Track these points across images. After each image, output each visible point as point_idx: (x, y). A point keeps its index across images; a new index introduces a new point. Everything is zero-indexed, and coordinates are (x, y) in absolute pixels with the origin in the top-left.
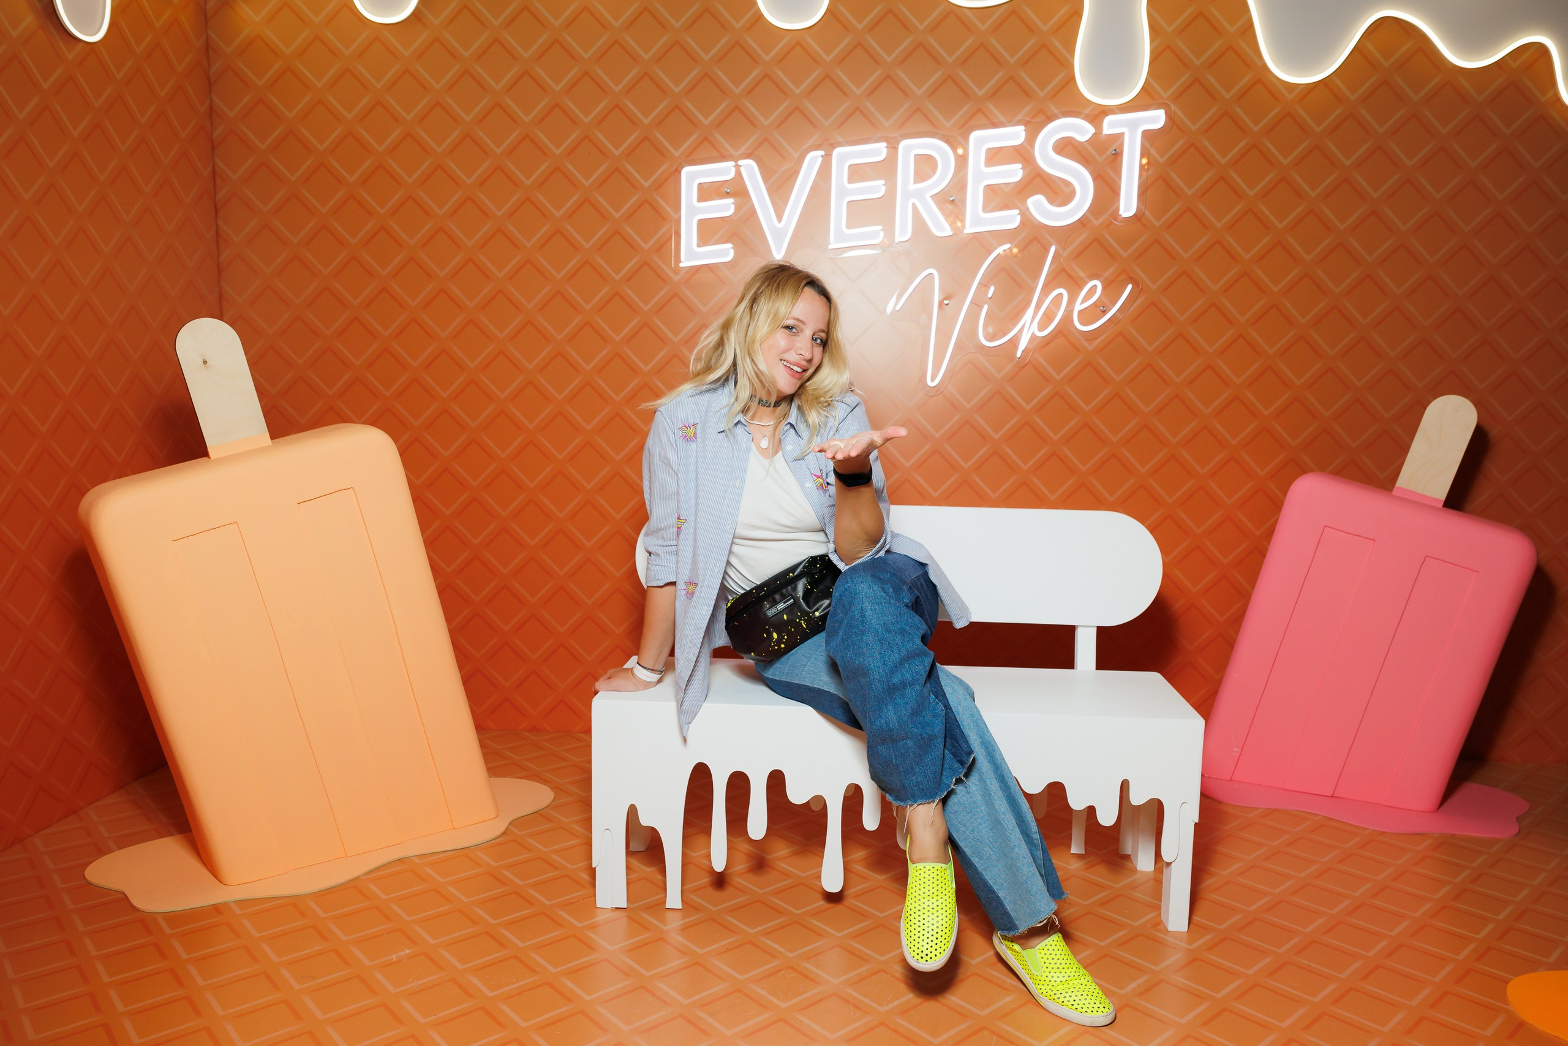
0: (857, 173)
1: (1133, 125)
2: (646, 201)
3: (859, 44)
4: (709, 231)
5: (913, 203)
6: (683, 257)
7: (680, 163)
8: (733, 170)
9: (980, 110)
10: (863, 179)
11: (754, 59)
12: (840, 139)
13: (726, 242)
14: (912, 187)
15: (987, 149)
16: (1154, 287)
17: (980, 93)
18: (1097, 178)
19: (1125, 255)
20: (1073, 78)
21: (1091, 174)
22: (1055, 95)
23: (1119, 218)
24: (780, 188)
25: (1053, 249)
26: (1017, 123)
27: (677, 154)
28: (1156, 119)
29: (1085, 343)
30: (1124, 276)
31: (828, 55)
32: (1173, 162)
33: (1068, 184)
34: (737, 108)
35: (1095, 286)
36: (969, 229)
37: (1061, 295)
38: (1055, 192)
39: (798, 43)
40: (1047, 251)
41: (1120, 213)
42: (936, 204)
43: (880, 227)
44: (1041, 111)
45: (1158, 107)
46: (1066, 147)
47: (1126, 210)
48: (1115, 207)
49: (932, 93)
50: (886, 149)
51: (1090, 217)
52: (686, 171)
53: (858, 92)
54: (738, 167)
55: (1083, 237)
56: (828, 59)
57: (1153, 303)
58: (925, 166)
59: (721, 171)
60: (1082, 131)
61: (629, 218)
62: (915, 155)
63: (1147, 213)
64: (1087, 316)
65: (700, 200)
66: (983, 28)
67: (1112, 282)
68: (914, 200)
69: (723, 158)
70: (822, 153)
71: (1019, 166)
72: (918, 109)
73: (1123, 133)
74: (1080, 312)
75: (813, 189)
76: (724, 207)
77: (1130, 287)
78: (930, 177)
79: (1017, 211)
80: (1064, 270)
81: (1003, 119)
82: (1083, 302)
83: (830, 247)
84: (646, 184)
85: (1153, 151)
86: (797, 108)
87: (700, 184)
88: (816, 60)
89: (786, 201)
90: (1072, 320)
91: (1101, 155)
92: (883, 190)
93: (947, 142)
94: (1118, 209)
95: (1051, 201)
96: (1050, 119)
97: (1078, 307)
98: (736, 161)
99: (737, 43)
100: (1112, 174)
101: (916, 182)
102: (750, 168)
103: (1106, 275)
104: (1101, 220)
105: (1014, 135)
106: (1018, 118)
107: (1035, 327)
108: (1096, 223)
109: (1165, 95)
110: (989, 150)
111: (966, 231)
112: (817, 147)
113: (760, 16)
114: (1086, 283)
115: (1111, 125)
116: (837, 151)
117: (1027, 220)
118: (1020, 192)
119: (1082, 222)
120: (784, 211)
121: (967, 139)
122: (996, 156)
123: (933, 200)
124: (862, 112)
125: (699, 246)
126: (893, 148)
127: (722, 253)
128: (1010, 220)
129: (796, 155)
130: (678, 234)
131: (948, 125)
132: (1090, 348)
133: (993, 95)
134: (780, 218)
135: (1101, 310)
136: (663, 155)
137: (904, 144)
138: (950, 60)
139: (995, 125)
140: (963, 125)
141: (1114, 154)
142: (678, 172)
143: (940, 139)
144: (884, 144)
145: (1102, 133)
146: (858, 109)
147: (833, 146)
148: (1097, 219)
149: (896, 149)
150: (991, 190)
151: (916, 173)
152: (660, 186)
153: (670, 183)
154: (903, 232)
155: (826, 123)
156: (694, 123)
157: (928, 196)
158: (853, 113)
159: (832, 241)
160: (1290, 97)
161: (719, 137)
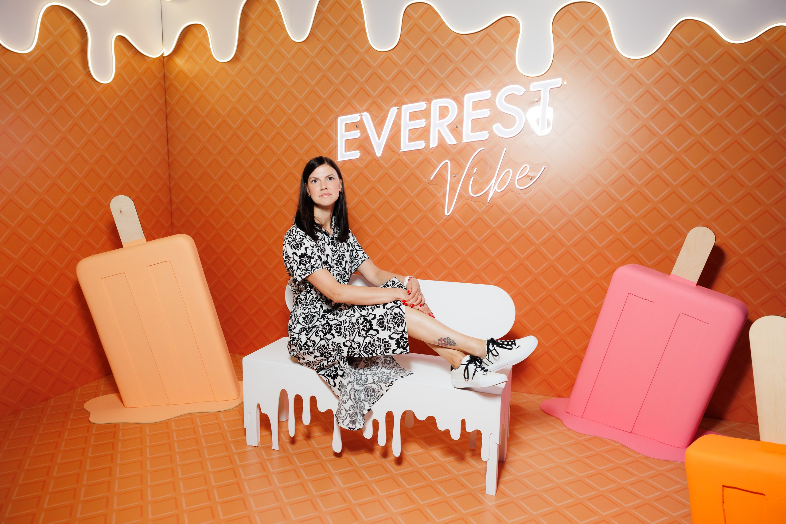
0: (414, 116)
1: (545, 86)
2: (325, 132)
3: (415, 55)
4: (350, 145)
5: (439, 129)
6: (339, 157)
7: (338, 115)
8: (359, 117)
9: (471, 83)
10: (417, 119)
11: (369, 66)
12: (406, 100)
13: (357, 150)
14: (438, 121)
15: (473, 102)
17: (471, 75)
20: (515, 65)
22: (507, 73)
24: (379, 125)
25: (505, 149)
26: (487, 90)
27: (337, 111)
28: (558, 82)
29: (523, 195)
31: (401, 61)
33: (511, 116)
34: (362, 88)
35: (526, 167)
36: (465, 140)
37: (509, 171)
38: (506, 122)
39: (388, 57)
40: (503, 150)
42: (449, 130)
43: (424, 141)
44: (499, 82)
45: (557, 77)
46: (510, 98)
49: (448, 76)
50: (425, 104)
52: (340, 119)
53: (414, 78)
54: (361, 116)
56: (401, 63)
58: (444, 112)
59: (354, 118)
60: (519, 91)
61: (318, 140)
62: (439, 106)
64: (522, 182)
65: (346, 131)
66: (473, 43)
68: (438, 128)
69: (356, 111)
70: (398, 108)
71: (489, 109)
72: (442, 84)
73: (541, 91)
74: (518, 179)
75: (394, 123)
77: (544, 167)
78: (447, 116)
79: (488, 132)
80: (511, 159)
81: (482, 87)
82: (520, 175)
83: (401, 151)
84: (325, 125)
86: (388, 87)
87: (346, 124)
88: (396, 64)
89: (382, 131)
90: (514, 183)
92: (425, 123)
93: (455, 99)
95: (505, 126)
96: (505, 85)
98: (360, 114)
99: (362, 59)
101: (440, 119)
102: (366, 117)
105: (486, 94)
106: (488, 86)
107: (496, 187)
109: (563, 70)
111: (463, 142)
112: (396, 105)
113: (369, 46)
114: (523, 166)
115: (534, 86)
116: (404, 107)
117: (493, 135)
118: (490, 122)
119: (518, 136)
120: (381, 134)
121: (464, 98)
122: (477, 105)
123: (448, 128)
124: (416, 87)
125: (346, 151)
126: (429, 104)
127: (355, 155)
128: (484, 135)
129: (386, 109)
130: (337, 146)
131: (456, 91)
132: (525, 196)
134: (379, 139)
135: (528, 179)
136: (332, 111)
137: (434, 102)
138: (457, 60)
139: (478, 90)
140: (463, 91)
141: (536, 101)
142: (337, 118)
143: (451, 99)
144: (425, 102)
145: (529, 91)
146: (414, 86)
147: (403, 104)
148: (527, 134)
149: (431, 103)
150: (475, 121)
151: (439, 115)
152: (330, 125)
153: (333, 124)
154: (434, 143)
155: (400, 93)
156: (344, 96)
157: (445, 126)
158: (412, 87)
159: (402, 148)
160: (632, 66)
161: (355, 103)
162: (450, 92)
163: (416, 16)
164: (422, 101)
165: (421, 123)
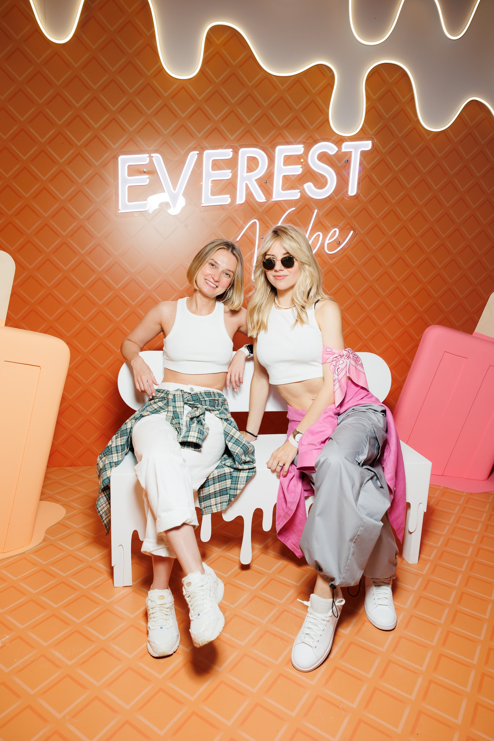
0: (217, 165)
1: (356, 148)
2: (97, 173)
3: (217, 91)
5: (246, 184)
6: (120, 207)
7: (117, 152)
8: (148, 158)
9: (280, 134)
10: (220, 169)
11: (159, 95)
12: (207, 145)
14: (245, 174)
16: (362, 232)
17: (281, 125)
18: (338, 174)
19: (349, 215)
20: (328, 121)
21: (335, 171)
22: (318, 128)
23: (347, 196)
24: (174, 171)
25: (316, 211)
26: (299, 143)
27: (115, 147)
28: (367, 145)
29: (329, 260)
30: (348, 227)
31: (200, 96)
32: (373, 168)
33: (323, 177)
34: (149, 122)
35: (335, 231)
36: (275, 198)
37: (319, 235)
38: (317, 181)
39: (183, 88)
40: (313, 213)
41: (349, 194)
42: (258, 184)
43: (229, 196)
44: (311, 137)
45: (367, 139)
46: (324, 157)
47: (351, 193)
48: (345, 190)
49: (255, 123)
50: (232, 152)
51: (334, 195)
52: (121, 158)
54: (151, 157)
55: (329, 205)
56: (200, 98)
57: (361, 240)
58: (253, 163)
59: (141, 159)
60: (331, 149)
61: (87, 183)
62: (247, 157)
63: (361, 195)
64: (331, 246)
65: (129, 175)
66: (282, 88)
67: (343, 229)
68: (246, 182)
69: (141, 152)
70: (198, 152)
71: (301, 166)
72: (248, 131)
73: (352, 151)
74: (328, 244)
75: (192, 172)
76: (144, 180)
77: (352, 232)
78: (255, 170)
79: (299, 191)
80: (320, 222)
81: (292, 140)
82: (329, 240)
83: (202, 205)
84: (97, 164)
85: (364, 162)
86: (183, 125)
87: (130, 166)
88: (193, 98)
89: (178, 179)
90: (324, 248)
91: (339, 162)
92: (231, 174)
93: (264, 150)
94: (347, 191)
95: (315, 186)
96: (316, 142)
97: (327, 242)
98: (149, 154)
99: (149, 84)
100: (344, 172)
101: (247, 172)
102: (157, 158)
103: (340, 225)
104: (338, 197)
105: (298, 149)
106: (299, 140)
108: (336, 198)
109: (371, 133)
110: (285, 156)
111: (273, 200)
112: (194, 149)
113: (161, 69)
114: (331, 230)
115: (346, 147)
116: (206, 152)
117: (304, 196)
118: (299, 180)
119: (330, 198)
120: (177, 184)
121: (274, 149)
122: (289, 160)
123: (257, 182)
124: (218, 130)
125: (129, 201)
126: (236, 152)
127: (143, 206)
128: (295, 195)
129: (183, 153)
130: (117, 194)
131: (264, 141)
132: (332, 262)
133: (287, 126)
134: (174, 188)
135: (337, 243)
136: (107, 147)
137: (242, 151)
138: (265, 105)
139: (288, 143)
140: (272, 142)
141: (346, 162)
142: (116, 158)
143: (260, 149)
144: (231, 150)
145: (341, 151)
146: (216, 128)
147: (203, 149)
148: (336, 196)
150: (286, 178)
151: (248, 167)
153: (112, 164)
154: (241, 199)
155: (199, 135)
156: (124, 129)
157: (254, 180)
158: (213, 131)
159: (203, 202)
160: (428, 138)
161: (139, 139)
162: (257, 142)
163: (218, 42)
164: (226, 148)
165: (226, 174)
